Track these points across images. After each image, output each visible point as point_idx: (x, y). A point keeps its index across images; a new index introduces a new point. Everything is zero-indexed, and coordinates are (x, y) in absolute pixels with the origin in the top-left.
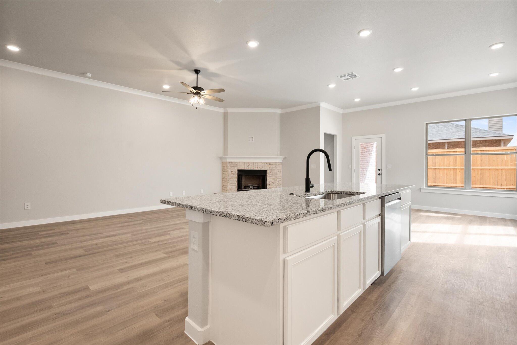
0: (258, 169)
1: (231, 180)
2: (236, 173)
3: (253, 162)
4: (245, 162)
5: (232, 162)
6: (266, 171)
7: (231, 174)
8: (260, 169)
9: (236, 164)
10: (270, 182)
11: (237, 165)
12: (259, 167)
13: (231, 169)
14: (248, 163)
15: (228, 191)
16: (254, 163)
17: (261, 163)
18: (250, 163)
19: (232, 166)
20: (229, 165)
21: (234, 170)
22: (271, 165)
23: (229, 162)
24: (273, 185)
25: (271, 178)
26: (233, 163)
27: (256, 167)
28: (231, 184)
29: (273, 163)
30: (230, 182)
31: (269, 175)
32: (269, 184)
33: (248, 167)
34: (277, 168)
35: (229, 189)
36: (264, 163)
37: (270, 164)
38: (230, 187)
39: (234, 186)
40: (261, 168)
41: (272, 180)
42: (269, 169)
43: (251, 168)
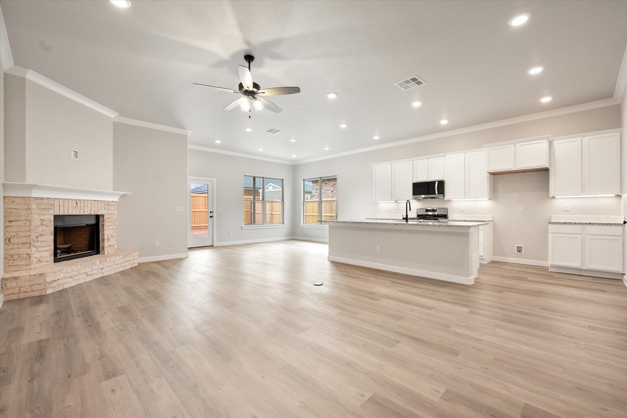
1: (40, 239)
2: (50, 222)
3: (84, 201)
4: (69, 199)
5: (42, 199)
7: (40, 225)
9: (51, 203)
10: (109, 236)
11: (52, 205)
12: (93, 210)
13: (39, 214)
14: (75, 202)
15: (33, 266)
16: (86, 202)
17: (96, 202)
18: (78, 202)
19: (43, 207)
20: (34, 206)
21: (46, 217)
22: (110, 207)
23: (36, 198)
24: (113, 239)
25: (110, 229)
26: (45, 201)
27: (89, 209)
28: (40, 249)
30: (38, 244)
32: (108, 239)
33: (75, 209)
35: (35, 260)
38: (37, 255)
39: (47, 251)
40: (96, 211)
41: (111, 232)
42: (108, 213)
43: (81, 211)
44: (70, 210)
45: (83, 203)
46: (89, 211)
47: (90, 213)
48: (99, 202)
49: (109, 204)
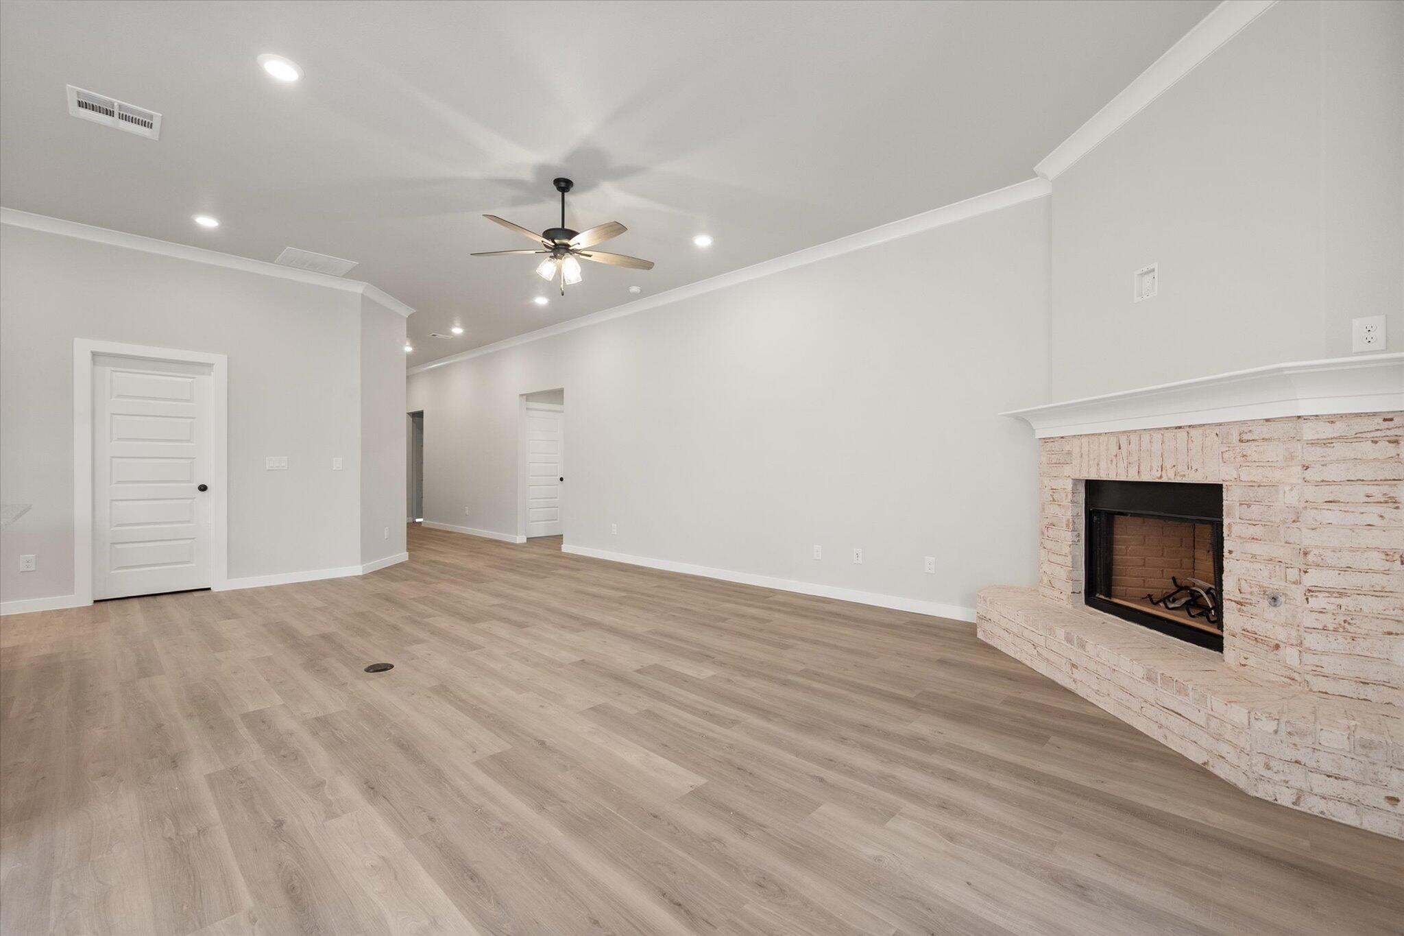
0: (1165, 480)
1: (1051, 532)
3: (1142, 432)
5: (1054, 440)
6: (1219, 488)
8: (1178, 480)
9: (1068, 448)
10: (1244, 586)
11: (1069, 453)
12: (1168, 465)
13: (1049, 475)
14: (1116, 440)
16: (1146, 437)
17: (1182, 434)
18: (1123, 439)
20: (1043, 457)
22: (1250, 449)
23: (1045, 441)
24: (1270, 613)
25: (1254, 556)
26: (1058, 445)
27: (1156, 464)
29: (1265, 431)
31: (1235, 529)
32: (1238, 597)
33: (1114, 462)
34: (1309, 474)
36: (1200, 431)
37: (1245, 434)
40: (1181, 468)
42: (1238, 479)
43: (1130, 471)
44: (1103, 465)
45: (1138, 443)
46: (1155, 469)
47: (1161, 477)
48: (1193, 432)
49: (1245, 437)
